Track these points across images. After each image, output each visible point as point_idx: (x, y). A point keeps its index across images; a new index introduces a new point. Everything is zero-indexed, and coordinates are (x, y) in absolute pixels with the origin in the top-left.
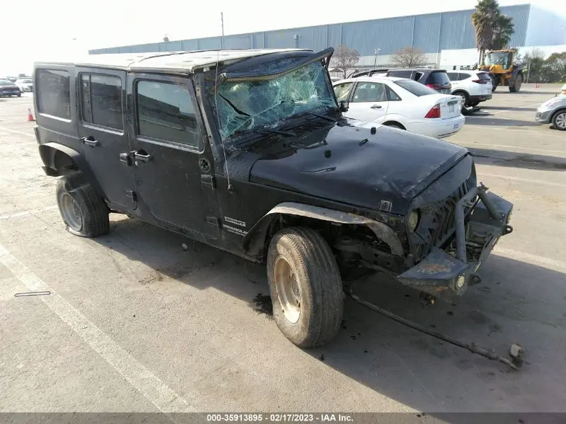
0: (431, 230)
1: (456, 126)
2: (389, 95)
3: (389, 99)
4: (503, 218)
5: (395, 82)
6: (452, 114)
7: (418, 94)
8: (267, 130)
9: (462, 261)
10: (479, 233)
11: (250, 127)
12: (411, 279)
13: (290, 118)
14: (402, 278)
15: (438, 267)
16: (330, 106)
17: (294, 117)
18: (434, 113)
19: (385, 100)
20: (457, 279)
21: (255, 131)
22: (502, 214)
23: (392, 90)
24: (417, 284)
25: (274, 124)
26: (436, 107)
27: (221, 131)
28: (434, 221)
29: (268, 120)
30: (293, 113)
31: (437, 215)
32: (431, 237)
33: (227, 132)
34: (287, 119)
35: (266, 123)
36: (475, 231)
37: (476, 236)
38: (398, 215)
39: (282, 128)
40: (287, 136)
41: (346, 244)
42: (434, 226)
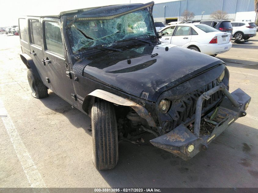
0: (179, 113)
1: (226, 48)
2: (192, 32)
3: (192, 34)
4: (240, 107)
5: (196, 26)
6: (225, 42)
7: (207, 31)
8: (103, 48)
9: (196, 135)
10: (222, 115)
11: (93, 46)
12: (158, 143)
13: (121, 41)
14: (153, 142)
15: (178, 137)
16: (151, 35)
17: (124, 41)
18: (214, 41)
19: (190, 35)
20: (187, 147)
21: (96, 48)
22: (240, 103)
23: (194, 30)
24: (161, 146)
25: (110, 44)
26: (215, 38)
27: (73, 48)
28: (182, 106)
29: (106, 41)
30: (124, 38)
31: (185, 103)
32: (179, 117)
33: (77, 48)
34: (119, 42)
35: (104, 44)
36: (219, 113)
37: (218, 117)
38: (151, 102)
39: (114, 47)
40: (115, 51)
41: (132, 116)
42: (182, 110)
